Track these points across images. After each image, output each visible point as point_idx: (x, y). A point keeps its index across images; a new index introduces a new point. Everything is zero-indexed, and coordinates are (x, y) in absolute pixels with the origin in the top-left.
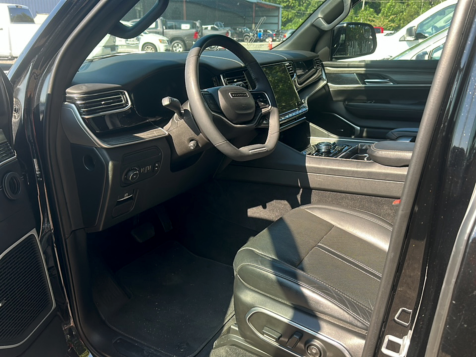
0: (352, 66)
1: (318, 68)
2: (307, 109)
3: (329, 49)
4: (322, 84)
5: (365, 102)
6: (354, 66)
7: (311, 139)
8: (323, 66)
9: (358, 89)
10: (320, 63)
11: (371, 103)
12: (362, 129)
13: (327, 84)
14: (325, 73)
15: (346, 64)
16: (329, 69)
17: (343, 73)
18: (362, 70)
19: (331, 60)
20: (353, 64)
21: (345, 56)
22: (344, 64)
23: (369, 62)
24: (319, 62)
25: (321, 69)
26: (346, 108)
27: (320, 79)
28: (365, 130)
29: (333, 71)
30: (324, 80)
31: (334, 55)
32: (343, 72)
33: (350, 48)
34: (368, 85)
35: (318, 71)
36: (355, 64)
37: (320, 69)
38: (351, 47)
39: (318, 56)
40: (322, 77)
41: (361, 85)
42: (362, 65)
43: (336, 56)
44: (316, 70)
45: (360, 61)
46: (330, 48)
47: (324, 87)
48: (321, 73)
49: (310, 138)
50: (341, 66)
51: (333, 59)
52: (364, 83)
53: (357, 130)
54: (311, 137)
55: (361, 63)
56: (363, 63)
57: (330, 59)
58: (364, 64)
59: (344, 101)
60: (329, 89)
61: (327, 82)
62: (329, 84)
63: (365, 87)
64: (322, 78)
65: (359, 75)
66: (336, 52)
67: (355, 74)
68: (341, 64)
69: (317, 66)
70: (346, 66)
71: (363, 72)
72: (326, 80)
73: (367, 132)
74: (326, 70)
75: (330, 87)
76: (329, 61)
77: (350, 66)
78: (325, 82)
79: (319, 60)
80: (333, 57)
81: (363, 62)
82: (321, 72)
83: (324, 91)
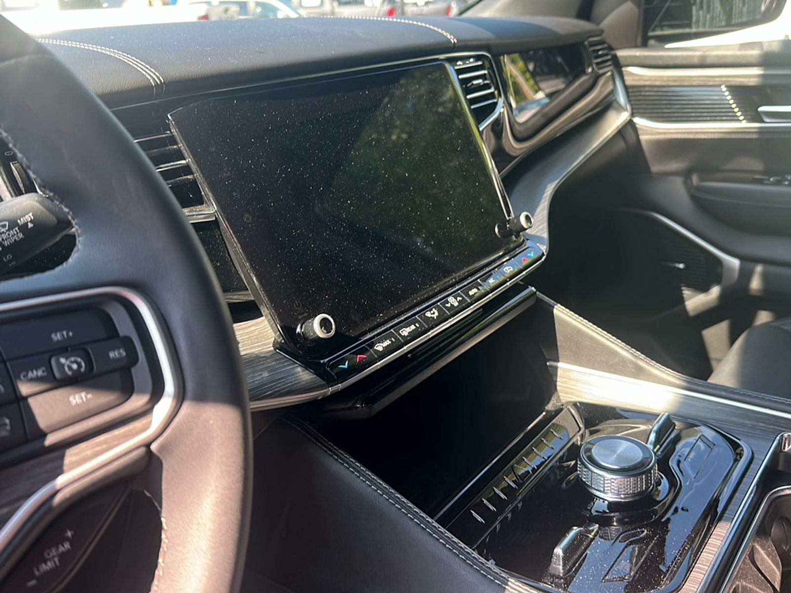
0: (716, 61)
1: (601, 71)
2: (544, 248)
3: (636, 10)
4: (614, 121)
5: (760, 182)
6: (722, 61)
7: (559, 372)
8: (617, 65)
9: (733, 136)
10: (606, 55)
11: (778, 183)
12: (748, 265)
13: (630, 123)
14: (626, 88)
15: (693, 57)
16: (636, 74)
17: (682, 83)
18: (751, 75)
19: (644, 45)
20: (717, 56)
21: (687, 30)
22: (688, 57)
23: (775, 48)
24: (605, 52)
25: (612, 75)
26: (693, 198)
27: (606, 106)
28: (759, 269)
29: (650, 78)
30: (621, 109)
31: (653, 30)
32: (686, 84)
33: (697, 11)
34: (770, 123)
35: (601, 81)
36: (724, 57)
37: (609, 74)
38: (701, 8)
39: (601, 32)
40: (616, 100)
41: (744, 124)
42: (752, 56)
43: (659, 33)
44: (591, 81)
45: (743, 46)
46: (639, 6)
47: (620, 133)
48: (610, 88)
49: (556, 368)
50: (678, 62)
51: (652, 42)
52: (758, 117)
53: (731, 269)
54: (561, 365)
55: (745, 50)
56: (755, 52)
57: (639, 41)
58: (760, 56)
59: (687, 174)
60: (637, 136)
61: (633, 115)
62: (637, 120)
63: (761, 131)
64: (615, 104)
65: (738, 90)
66: (661, 20)
67: (724, 88)
68: (677, 57)
69: (598, 64)
70: (696, 61)
71: (752, 82)
72: (629, 107)
73: (765, 277)
74: (626, 78)
75: (640, 132)
76: (636, 47)
77: (709, 61)
78: (624, 116)
79: (606, 46)
80: (651, 34)
81: (753, 49)
82: (611, 83)
83: (620, 145)
